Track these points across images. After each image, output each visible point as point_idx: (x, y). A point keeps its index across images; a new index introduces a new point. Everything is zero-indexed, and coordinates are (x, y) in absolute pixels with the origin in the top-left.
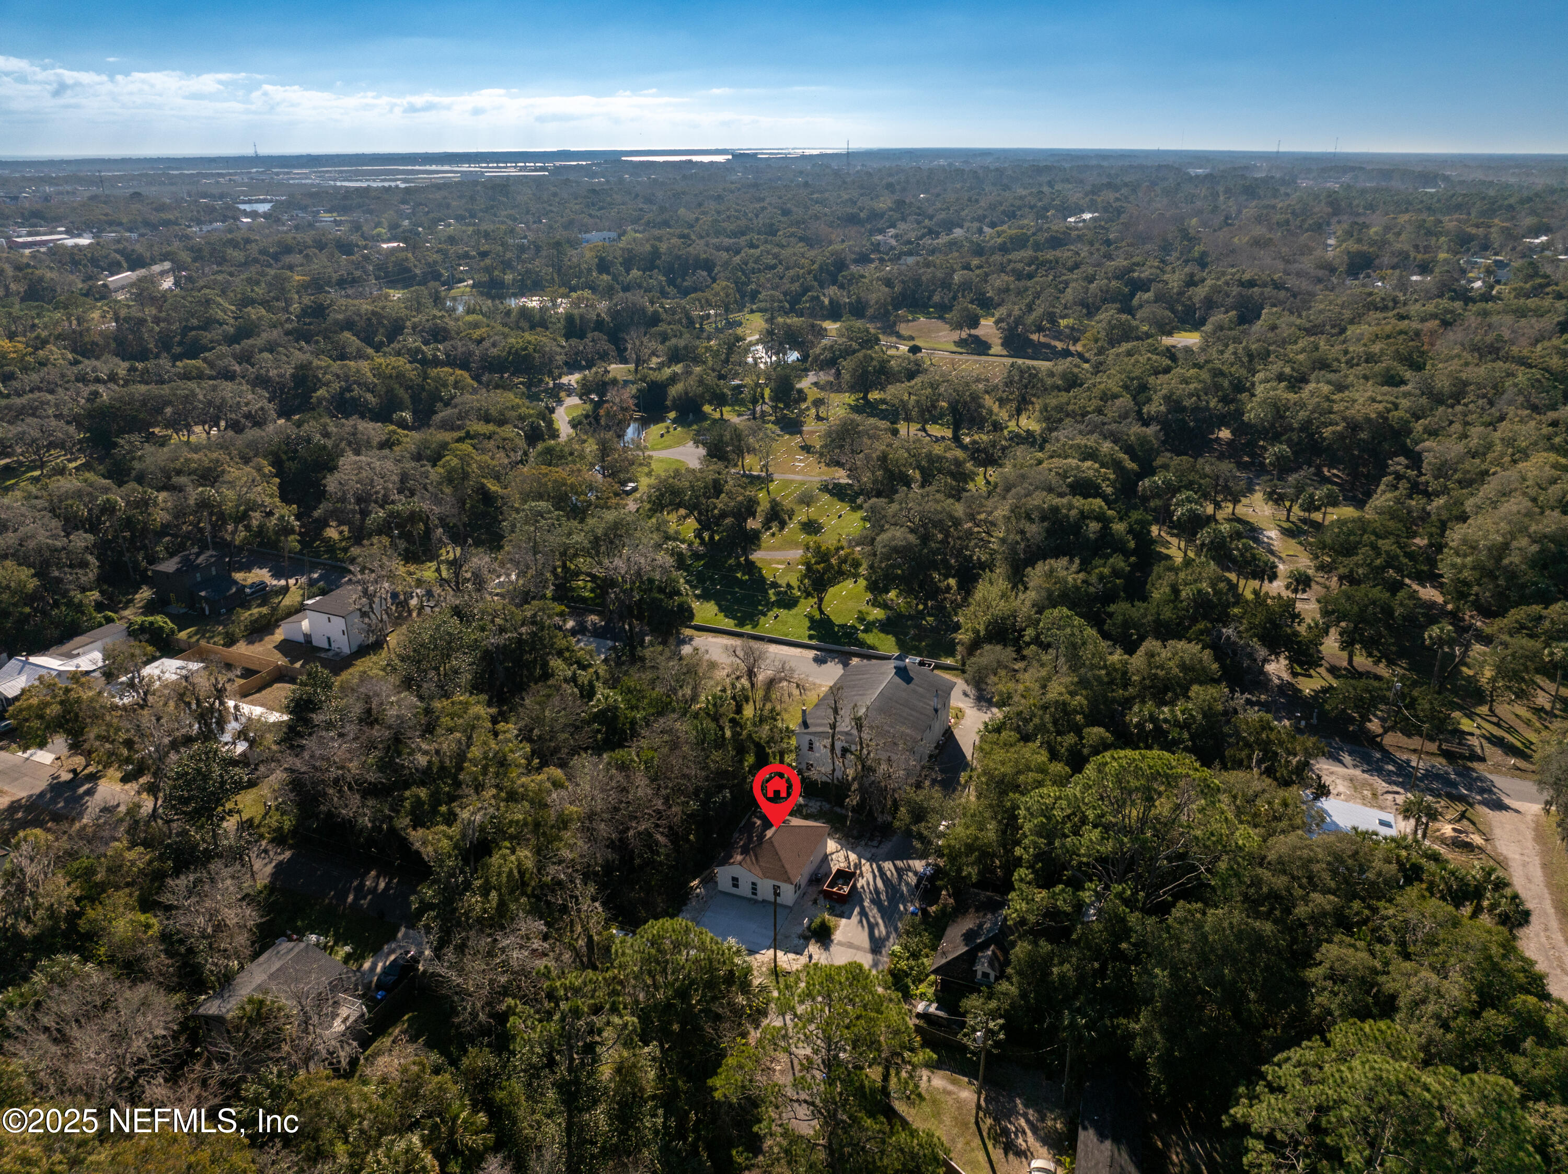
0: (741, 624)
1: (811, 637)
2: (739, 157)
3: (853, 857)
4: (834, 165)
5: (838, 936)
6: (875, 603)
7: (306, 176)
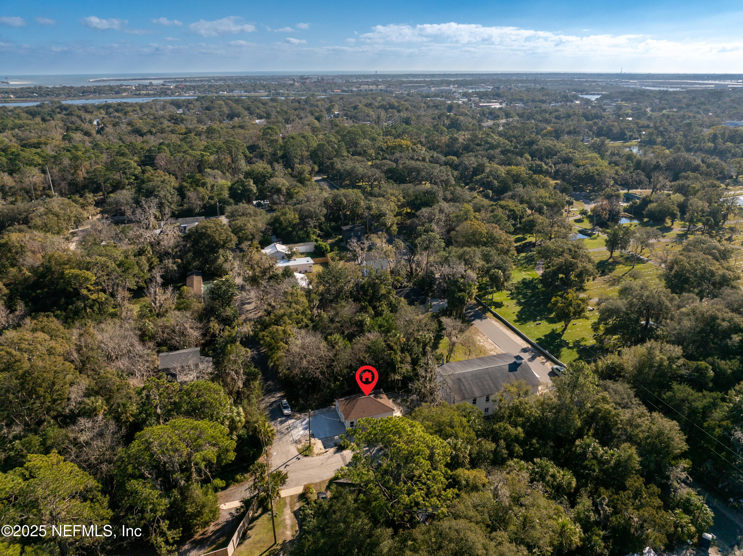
0: (516, 321)
1: (538, 339)
5: (345, 452)
6: (597, 337)
7: (635, 84)
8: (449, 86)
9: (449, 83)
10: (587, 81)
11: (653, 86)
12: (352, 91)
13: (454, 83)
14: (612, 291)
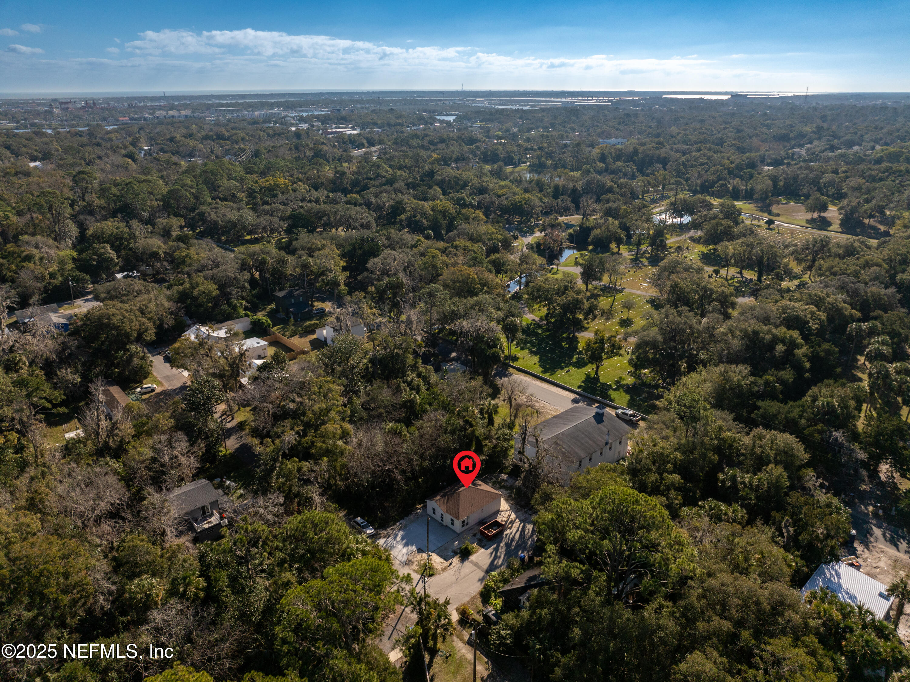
0: (544, 372)
1: (579, 387)
2: (735, 96)
3: (513, 516)
4: (797, 103)
5: (473, 558)
6: (632, 374)
7: (482, 102)
8: (273, 109)
9: (272, 106)
10: (431, 100)
11: (502, 105)
12: (145, 119)
13: (278, 105)
14: (613, 324)
